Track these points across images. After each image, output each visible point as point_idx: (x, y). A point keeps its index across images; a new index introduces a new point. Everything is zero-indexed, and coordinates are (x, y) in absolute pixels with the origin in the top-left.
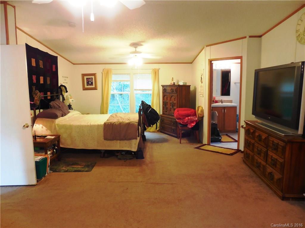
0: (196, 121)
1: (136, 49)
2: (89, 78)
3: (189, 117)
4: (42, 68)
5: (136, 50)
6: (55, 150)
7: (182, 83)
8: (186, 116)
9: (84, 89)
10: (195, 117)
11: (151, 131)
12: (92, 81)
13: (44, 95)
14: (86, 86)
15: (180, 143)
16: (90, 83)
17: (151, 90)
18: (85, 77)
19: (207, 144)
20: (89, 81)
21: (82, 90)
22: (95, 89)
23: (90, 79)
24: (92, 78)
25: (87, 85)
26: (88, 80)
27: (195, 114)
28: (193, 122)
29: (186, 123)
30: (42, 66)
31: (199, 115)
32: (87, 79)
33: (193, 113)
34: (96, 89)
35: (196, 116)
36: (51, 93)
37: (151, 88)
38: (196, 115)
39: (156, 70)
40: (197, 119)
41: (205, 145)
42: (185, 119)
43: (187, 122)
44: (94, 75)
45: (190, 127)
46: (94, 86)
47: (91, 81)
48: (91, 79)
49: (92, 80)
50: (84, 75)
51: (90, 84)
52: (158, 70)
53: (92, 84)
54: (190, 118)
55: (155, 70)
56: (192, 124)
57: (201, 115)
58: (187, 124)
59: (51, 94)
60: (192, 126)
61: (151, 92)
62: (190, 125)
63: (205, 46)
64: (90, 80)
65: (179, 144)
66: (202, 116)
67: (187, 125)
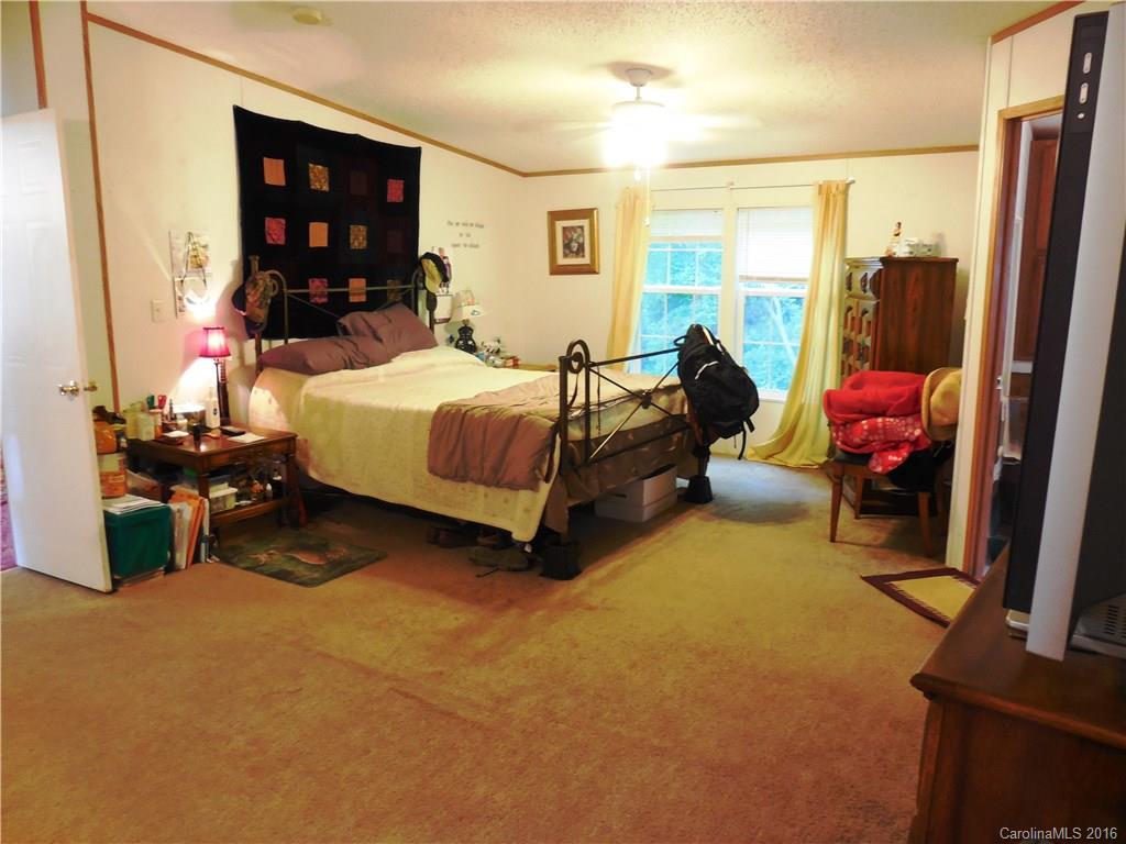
0: (916, 442)
1: (638, 91)
2: (572, 228)
3: (880, 420)
4: (324, 192)
5: (638, 98)
6: (269, 487)
7: (907, 249)
8: (861, 412)
9: (557, 270)
10: (910, 420)
11: (793, 462)
12: (581, 240)
13: (329, 287)
14: (561, 261)
15: (833, 540)
16: (575, 246)
17: (805, 280)
18: (560, 225)
19: (960, 568)
20: (571, 240)
21: (548, 272)
22: (590, 270)
23: (575, 232)
24: (582, 228)
25: (565, 255)
26: (570, 236)
27: (911, 407)
28: (895, 446)
29: (860, 446)
30: (327, 184)
31: (936, 417)
32: (565, 229)
33: (902, 400)
34: (593, 272)
35: (919, 419)
36: (367, 282)
37: (805, 270)
38: (919, 412)
39: (834, 190)
40: (918, 432)
41: (952, 572)
42: (857, 427)
43: (866, 443)
44: (587, 213)
45: (879, 469)
46: (586, 260)
47: (578, 237)
48: (579, 230)
49: (582, 235)
50: (555, 216)
51: (575, 249)
52: (841, 188)
53: (580, 251)
54: (884, 423)
55: (829, 188)
56: (890, 458)
57: (942, 413)
58: (864, 450)
59: (367, 286)
60: (891, 468)
61: (803, 292)
62: (880, 461)
63: (990, 39)
64: (575, 236)
65: (828, 541)
66: (946, 420)
67: (868, 457)
